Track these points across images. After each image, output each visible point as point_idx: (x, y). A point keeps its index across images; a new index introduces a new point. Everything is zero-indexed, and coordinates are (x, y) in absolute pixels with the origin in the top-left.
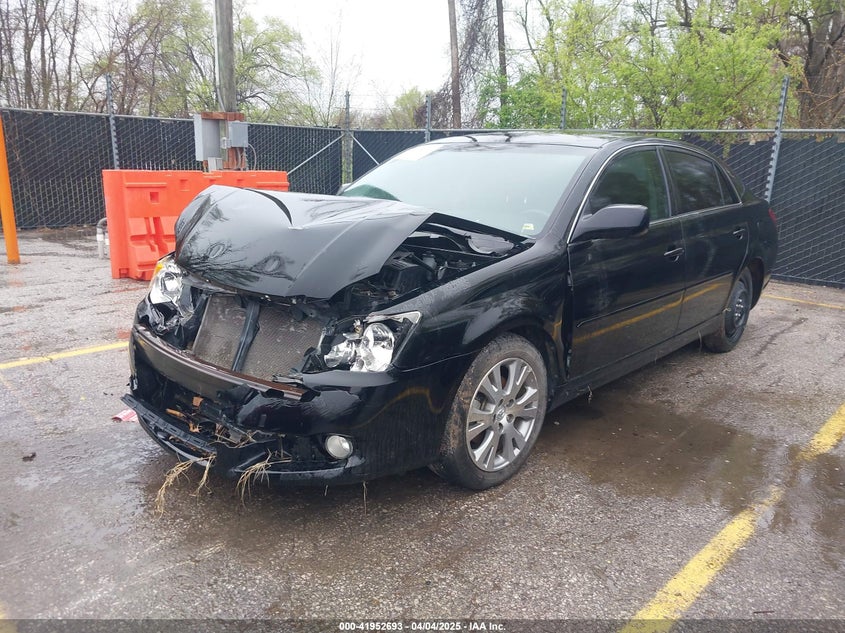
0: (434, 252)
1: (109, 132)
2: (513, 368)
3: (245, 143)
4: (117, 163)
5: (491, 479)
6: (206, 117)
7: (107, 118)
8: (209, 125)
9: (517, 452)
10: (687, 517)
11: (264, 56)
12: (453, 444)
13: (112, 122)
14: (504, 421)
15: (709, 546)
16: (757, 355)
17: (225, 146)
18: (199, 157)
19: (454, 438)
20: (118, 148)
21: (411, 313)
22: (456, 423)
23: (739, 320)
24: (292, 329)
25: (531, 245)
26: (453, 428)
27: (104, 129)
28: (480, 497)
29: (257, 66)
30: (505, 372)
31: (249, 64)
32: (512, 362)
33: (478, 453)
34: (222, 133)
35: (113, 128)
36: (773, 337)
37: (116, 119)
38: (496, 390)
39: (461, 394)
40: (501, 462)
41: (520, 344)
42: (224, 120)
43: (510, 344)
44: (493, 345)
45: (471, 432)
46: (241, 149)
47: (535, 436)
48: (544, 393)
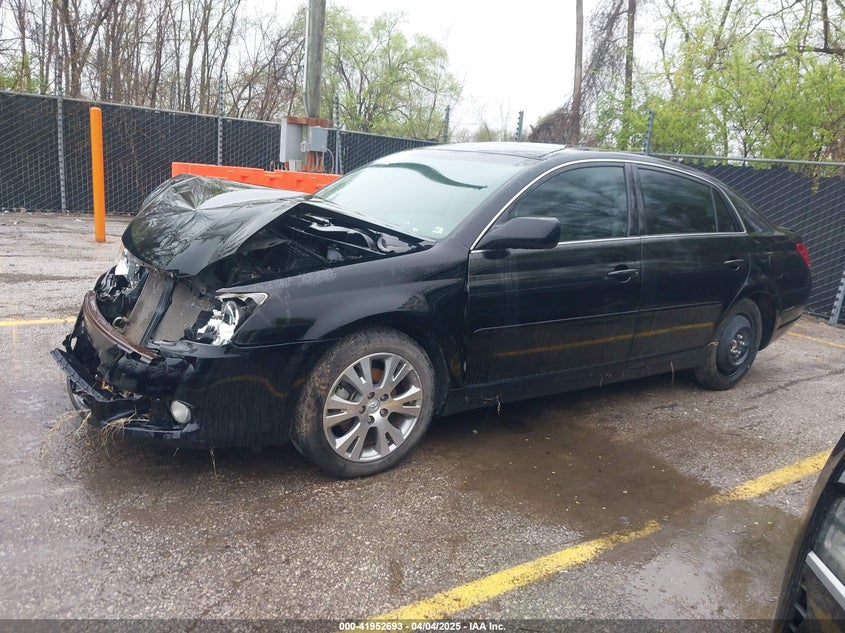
0: (339, 245)
1: (217, 132)
2: (388, 364)
3: (324, 148)
4: (220, 160)
5: (352, 469)
6: (292, 121)
7: (216, 119)
8: (294, 129)
9: (393, 447)
10: (531, 535)
11: (408, 71)
12: (305, 428)
13: (220, 123)
14: (377, 416)
15: (530, 564)
16: (755, 397)
17: (304, 150)
18: (282, 159)
19: (307, 421)
20: (222, 147)
21: (259, 295)
22: (309, 406)
23: (738, 359)
24: (193, 304)
25: (429, 247)
26: (306, 412)
27: (212, 129)
28: (340, 484)
29: (401, 80)
30: (378, 365)
31: (394, 79)
32: (388, 357)
33: (340, 442)
34: (304, 137)
35: (220, 128)
36: (792, 383)
37: (224, 121)
38: (364, 382)
39: (316, 379)
40: (371, 455)
41: (397, 340)
42: (307, 125)
43: (384, 340)
44: (361, 337)
45: (329, 420)
46: (320, 153)
47: (417, 435)
48: (430, 393)
